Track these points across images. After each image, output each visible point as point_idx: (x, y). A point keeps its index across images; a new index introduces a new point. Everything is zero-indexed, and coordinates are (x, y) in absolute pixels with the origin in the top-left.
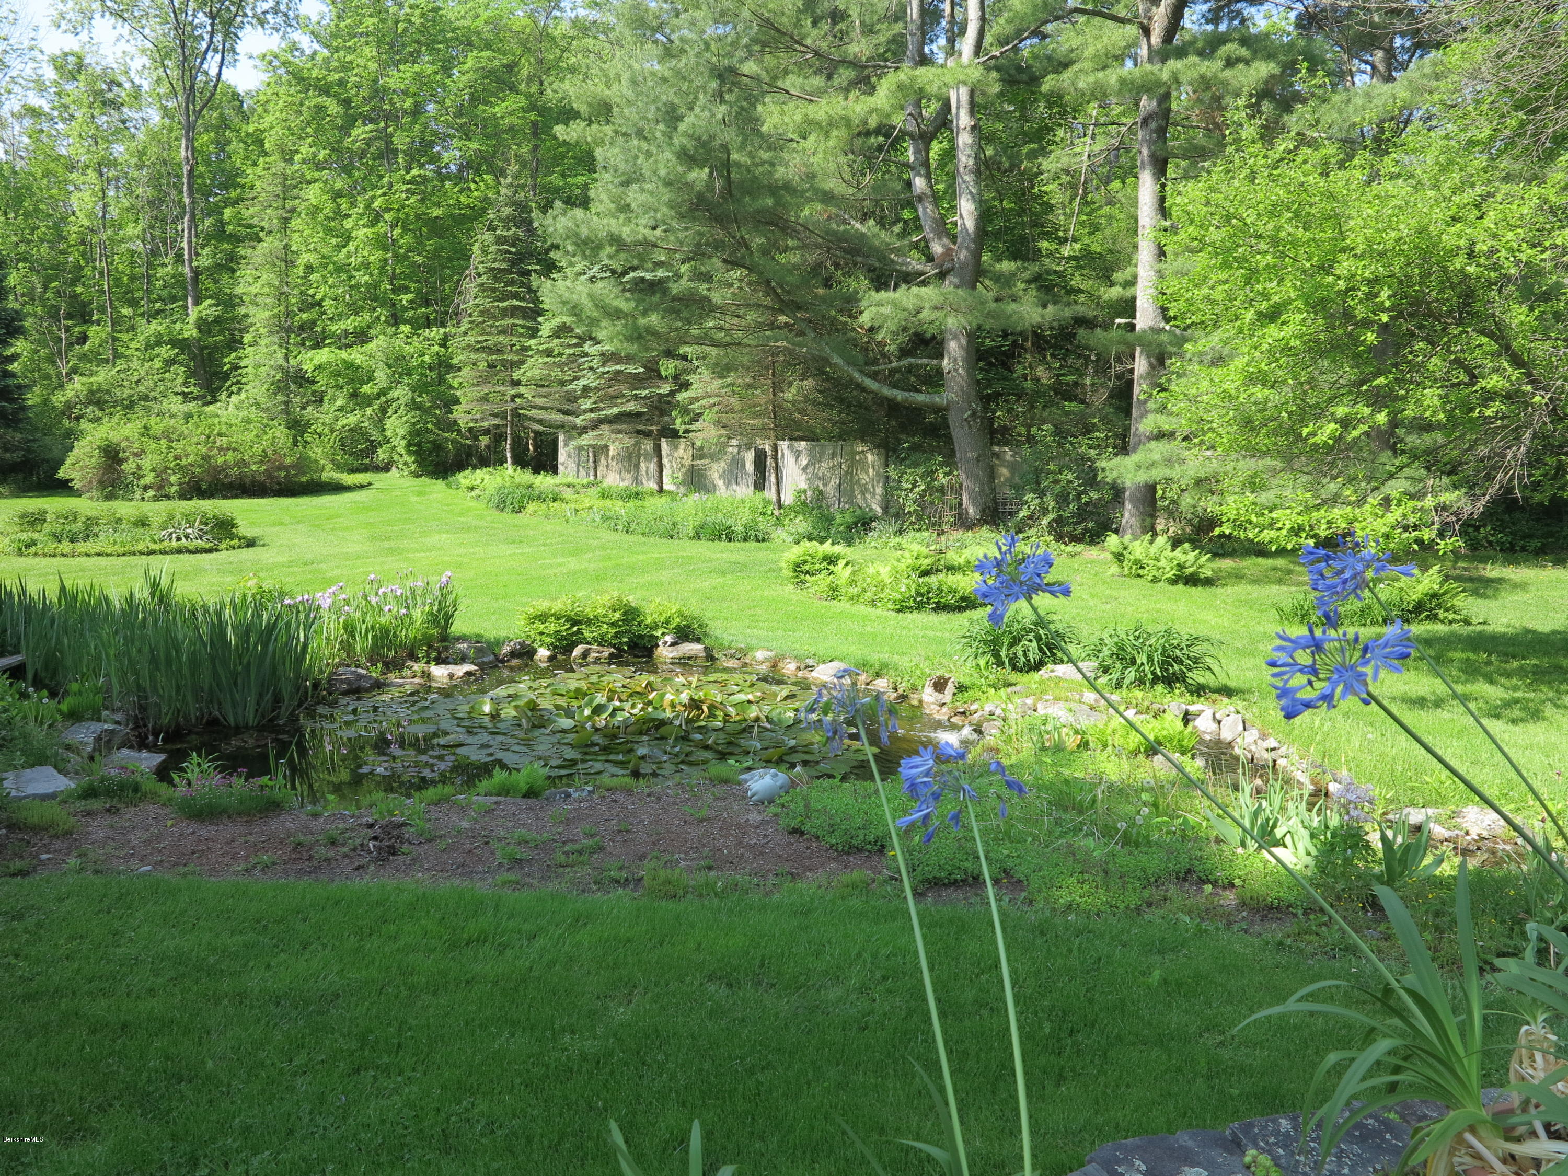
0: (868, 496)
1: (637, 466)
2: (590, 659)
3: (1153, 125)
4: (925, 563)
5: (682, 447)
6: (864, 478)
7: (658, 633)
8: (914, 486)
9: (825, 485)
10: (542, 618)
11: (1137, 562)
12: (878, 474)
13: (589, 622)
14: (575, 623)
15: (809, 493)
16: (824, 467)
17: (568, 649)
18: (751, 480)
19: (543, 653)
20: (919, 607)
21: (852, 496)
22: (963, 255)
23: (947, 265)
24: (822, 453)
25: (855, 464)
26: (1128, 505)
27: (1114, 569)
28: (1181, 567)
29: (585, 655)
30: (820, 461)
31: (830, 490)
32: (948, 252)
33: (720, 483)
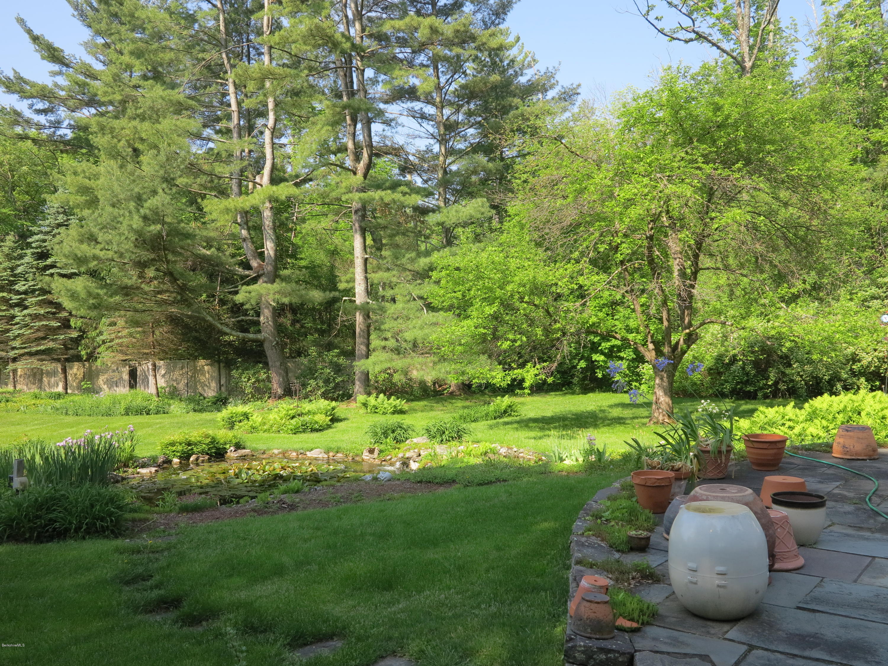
0: (206, 388)
1: (41, 381)
2: (200, 461)
3: (360, 214)
4: (292, 412)
5: (76, 367)
6: (202, 379)
7: (228, 446)
8: (249, 380)
9: (178, 384)
10: (173, 444)
11: (374, 406)
12: (212, 376)
13: (196, 444)
14: (189, 444)
15: (167, 389)
16: (177, 374)
17: (188, 458)
18: (127, 384)
19: (176, 460)
20: (304, 431)
21: (195, 388)
22: (270, 268)
23: (261, 272)
24: (175, 367)
25: (196, 371)
26: (357, 383)
27: (363, 411)
28: (395, 407)
29: (197, 459)
30: (174, 371)
31: (181, 386)
32: (260, 266)
33: (105, 387)
